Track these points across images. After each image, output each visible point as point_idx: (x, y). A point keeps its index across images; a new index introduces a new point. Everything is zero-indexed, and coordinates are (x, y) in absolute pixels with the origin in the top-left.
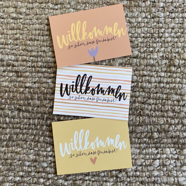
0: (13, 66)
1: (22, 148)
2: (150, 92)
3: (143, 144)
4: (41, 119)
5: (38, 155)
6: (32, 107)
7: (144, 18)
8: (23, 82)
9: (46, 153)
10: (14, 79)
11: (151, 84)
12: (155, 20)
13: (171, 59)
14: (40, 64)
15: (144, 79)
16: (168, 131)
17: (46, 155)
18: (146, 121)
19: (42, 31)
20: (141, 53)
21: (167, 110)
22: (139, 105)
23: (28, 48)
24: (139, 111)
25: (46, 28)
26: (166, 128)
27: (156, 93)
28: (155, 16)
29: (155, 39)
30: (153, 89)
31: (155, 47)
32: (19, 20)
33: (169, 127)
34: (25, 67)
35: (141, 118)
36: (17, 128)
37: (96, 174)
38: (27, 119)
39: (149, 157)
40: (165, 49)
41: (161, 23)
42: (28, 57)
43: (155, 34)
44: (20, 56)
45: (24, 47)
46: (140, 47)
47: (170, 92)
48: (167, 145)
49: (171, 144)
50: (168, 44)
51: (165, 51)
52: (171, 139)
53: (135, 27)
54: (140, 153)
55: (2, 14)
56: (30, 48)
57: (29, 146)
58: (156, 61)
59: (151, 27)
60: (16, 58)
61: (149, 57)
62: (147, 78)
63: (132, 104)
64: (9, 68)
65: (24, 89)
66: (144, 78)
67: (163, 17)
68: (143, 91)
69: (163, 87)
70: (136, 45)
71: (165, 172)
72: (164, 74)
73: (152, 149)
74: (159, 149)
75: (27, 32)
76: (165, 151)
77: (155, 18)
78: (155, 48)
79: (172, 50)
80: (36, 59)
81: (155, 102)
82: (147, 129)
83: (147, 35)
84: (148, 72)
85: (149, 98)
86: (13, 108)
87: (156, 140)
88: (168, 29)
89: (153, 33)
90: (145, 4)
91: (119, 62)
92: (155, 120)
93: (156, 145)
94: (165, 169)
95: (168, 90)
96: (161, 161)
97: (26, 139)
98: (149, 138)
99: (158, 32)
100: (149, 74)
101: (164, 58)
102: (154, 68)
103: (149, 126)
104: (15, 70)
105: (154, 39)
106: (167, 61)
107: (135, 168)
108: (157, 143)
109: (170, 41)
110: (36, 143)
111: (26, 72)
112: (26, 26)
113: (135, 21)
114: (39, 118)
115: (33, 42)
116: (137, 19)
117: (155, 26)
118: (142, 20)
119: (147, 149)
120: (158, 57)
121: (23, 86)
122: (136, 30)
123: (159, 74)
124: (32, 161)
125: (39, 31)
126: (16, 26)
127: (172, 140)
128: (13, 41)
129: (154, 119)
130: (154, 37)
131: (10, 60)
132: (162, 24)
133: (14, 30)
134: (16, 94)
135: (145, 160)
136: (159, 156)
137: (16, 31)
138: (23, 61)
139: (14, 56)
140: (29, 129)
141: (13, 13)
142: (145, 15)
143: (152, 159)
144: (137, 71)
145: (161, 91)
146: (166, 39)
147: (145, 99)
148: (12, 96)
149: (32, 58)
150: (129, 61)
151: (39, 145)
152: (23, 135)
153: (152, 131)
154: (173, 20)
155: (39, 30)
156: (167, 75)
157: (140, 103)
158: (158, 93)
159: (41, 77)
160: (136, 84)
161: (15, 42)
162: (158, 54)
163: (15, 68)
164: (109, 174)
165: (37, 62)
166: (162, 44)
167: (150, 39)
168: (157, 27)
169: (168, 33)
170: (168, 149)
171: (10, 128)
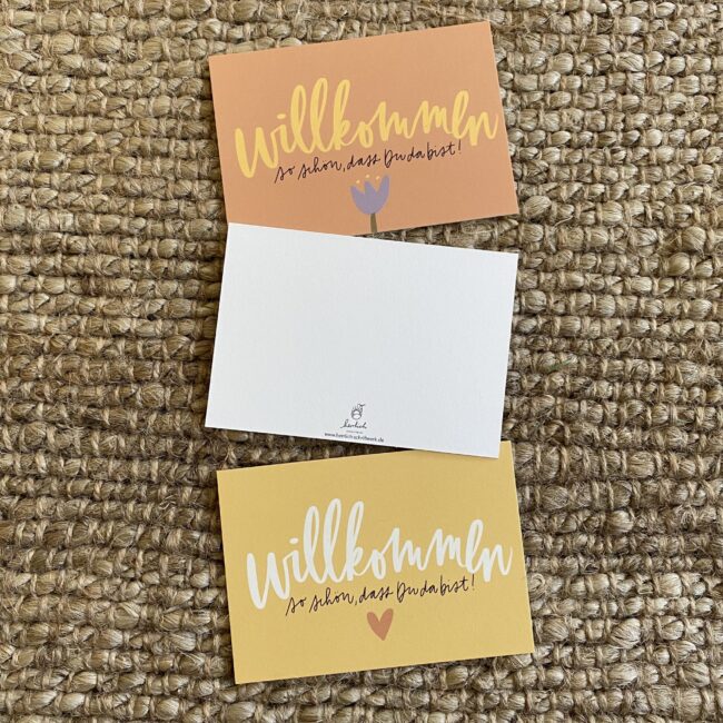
0: (70, 252)
1: (94, 574)
2: (599, 353)
3: (575, 555)
4: (173, 460)
5: (162, 603)
6: (140, 410)
7: (568, 74)
8: (104, 316)
9: (191, 593)
10: (70, 302)
11: (602, 321)
12: (611, 82)
13: (676, 228)
14: (173, 244)
15: (573, 303)
16: (673, 506)
17: (191, 603)
18: (587, 465)
19: (181, 123)
20: (563, 202)
21: (667, 421)
22: (555, 406)
23: (127, 185)
24: (555, 427)
25: (198, 109)
26: (663, 493)
27: (623, 356)
28: (611, 68)
29: (613, 152)
30: (609, 341)
31: (615, 179)
32: (93, 78)
33: (674, 490)
34: (115, 258)
35: (565, 452)
36: (81, 496)
37: (392, 677)
38: (117, 458)
39: (600, 608)
40: (651, 189)
41: (634, 92)
42: (126, 220)
43: (612, 134)
44: (96, 213)
45: (113, 181)
46: (557, 180)
47: (677, 351)
48: (669, 561)
49: (683, 557)
50: (664, 169)
51: (650, 196)
52: (683, 535)
53: (537, 107)
54: (563, 595)
55: (32, 58)
56: (134, 186)
57: (125, 568)
58: (619, 235)
59: (596, 108)
60: (80, 222)
61: (591, 216)
62: (586, 298)
63: (530, 401)
64: (51, 262)
65: (109, 342)
66: (573, 299)
67: (642, 71)
68: (572, 349)
69: (649, 333)
70: (540, 173)
71: (664, 669)
72: (650, 282)
73: (613, 575)
74: (640, 576)
75: (126, 123)
76: (661, 583)
77: (612, 72)
78: (612, 184)
79: (680, 192)
80: (160, 225)
81: (617, 391)
82: (589, 498)
83: (581, 137)
84: (587, 275)
85: (596, 377)
86: (66, 415)
87: (624, 540)
88: (660, 113)
89: (605, 130)
90: (573, 23)
91: (476, 237)
92: (618, 462)
93: (624, 562)
94: (665, 655)
95: (666, 344)
96: (648, 623)
97: (111, 539)
98: (597, 532)
99: (622, 126)
100: (592, 284)
101: (650, 224)
102: (611, 262)
103: (595, 485)
104: (77, 268)
105: (608, 152)
106: (661, 232)
107: (547, 653)
108: (629, 552)
109: (668, 159)
110: (151, 556)
111: (117, 276)
112: (123, 101)
113: (536, 84)
114: (164, 457)
115: (148, 163)
116: (542, 77)
117: (611, 105)
118: (560, 80)
119: (590, 579)
120: (625, 219)
121: (107, 330)
122: (541, 116)
123: (629, 282)
124: (137, 626)
125: (172, 123)
126: (81, 104)
127: (687, 540)
128: (72, 159)
129: (615, 457)
130: (610, 142)
131: (59, 230)
132: (636, 97)
133: (75, 115)
134: (76, 361)
135: (584, 620)
136: (638, 604)
137: (81, 119)
138: (108, 233)
139: (75, 214)
140: (126, 501)
141: (72, 52)
142: (575, 62)
143: (613, 618)
144: (545, 271)
145: (640, 348)
146: (654, 150)
147: (581, 381)
148: (62, 369)
149: (141, 222)
150: (514, 233)
151: (165, 561)
152: (100, 525)
153: (609, 506)
154: (678, 82)
155: (170, 116)
156: (661, 287)
157: (560, 396)
158: (631, 358)
159: (175, 295)
160: (541, 321)
161: (80, 162)
162: (627, 205)
163: (74, 259)
164: (443, 678)
165: (161, 239)
166: (639, 172)
167: (593, 150)
168: (620, 108)
169: (660, 128)
170: (675, 576)
171: (49, 496)
